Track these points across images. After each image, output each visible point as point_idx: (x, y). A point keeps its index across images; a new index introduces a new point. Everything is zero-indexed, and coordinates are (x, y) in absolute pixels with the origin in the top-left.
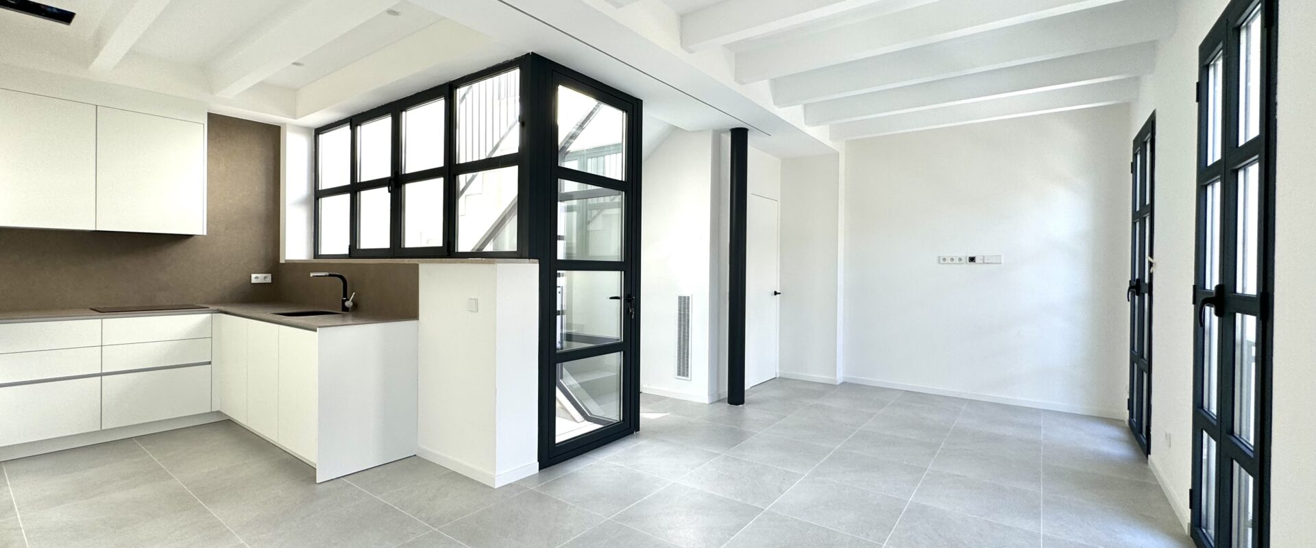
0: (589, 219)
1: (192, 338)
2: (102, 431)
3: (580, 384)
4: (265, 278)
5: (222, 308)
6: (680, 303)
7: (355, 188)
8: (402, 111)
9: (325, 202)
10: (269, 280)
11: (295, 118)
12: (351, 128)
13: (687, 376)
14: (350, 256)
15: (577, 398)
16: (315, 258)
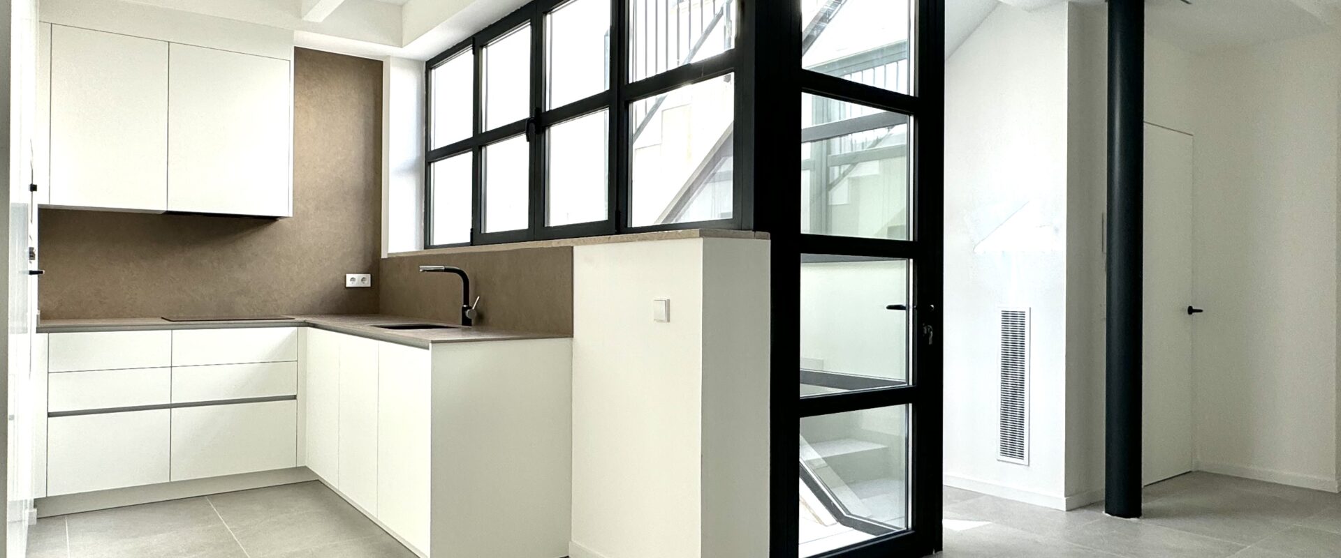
0: (831, 182)
1: (274, 362)
2: (170, 484)
3: (824, 459)
4: (363, 279)
5: (309, 320)
6: (1005, 324)
7: (478, 142)
8: (546, 13)
9: (439, 167)
10: (368, 283)
11: (401, 47)
12: (474, 53)
13: (1022, 457)
14: (472, 243)
15: (825, 485)
16: (425, 248)
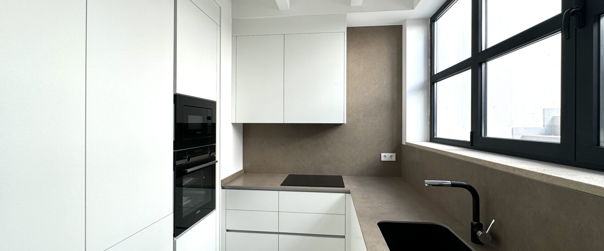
4: (391, 156)
7: (478, 60)
9: (441, 86)
10: (394, 159)
